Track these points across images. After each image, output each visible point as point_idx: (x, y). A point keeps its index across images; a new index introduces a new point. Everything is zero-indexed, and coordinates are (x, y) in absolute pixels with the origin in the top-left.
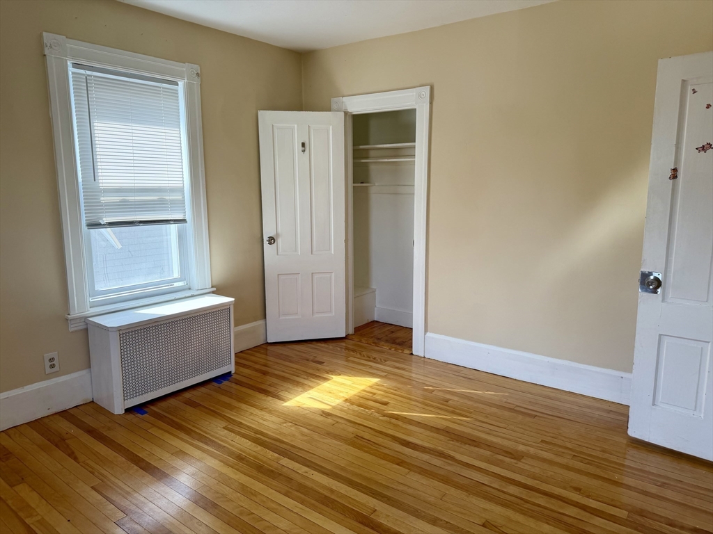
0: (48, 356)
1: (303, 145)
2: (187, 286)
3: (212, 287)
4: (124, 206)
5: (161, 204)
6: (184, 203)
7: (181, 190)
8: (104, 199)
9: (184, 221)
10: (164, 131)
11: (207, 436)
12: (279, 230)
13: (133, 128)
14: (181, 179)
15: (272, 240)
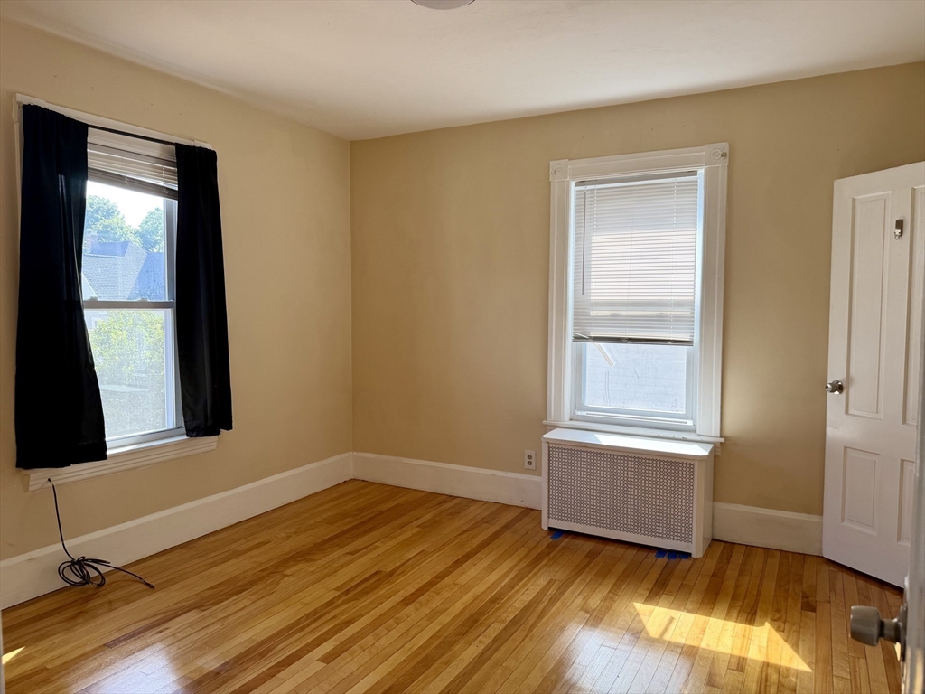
0: (528, 452)
1: (900, 224)
2: (693, 428)
3: (721, 437)
4: (615, 320)
5: (661, 320)
6: (693, 321)
7: (691, 304)
8: (594, 312)
9: (689, 343)
10: (674, 233)
11: (531, 574)
12: (852, 372)
13: (634, 235)
14: (692, 290)
15: (839, 388)
